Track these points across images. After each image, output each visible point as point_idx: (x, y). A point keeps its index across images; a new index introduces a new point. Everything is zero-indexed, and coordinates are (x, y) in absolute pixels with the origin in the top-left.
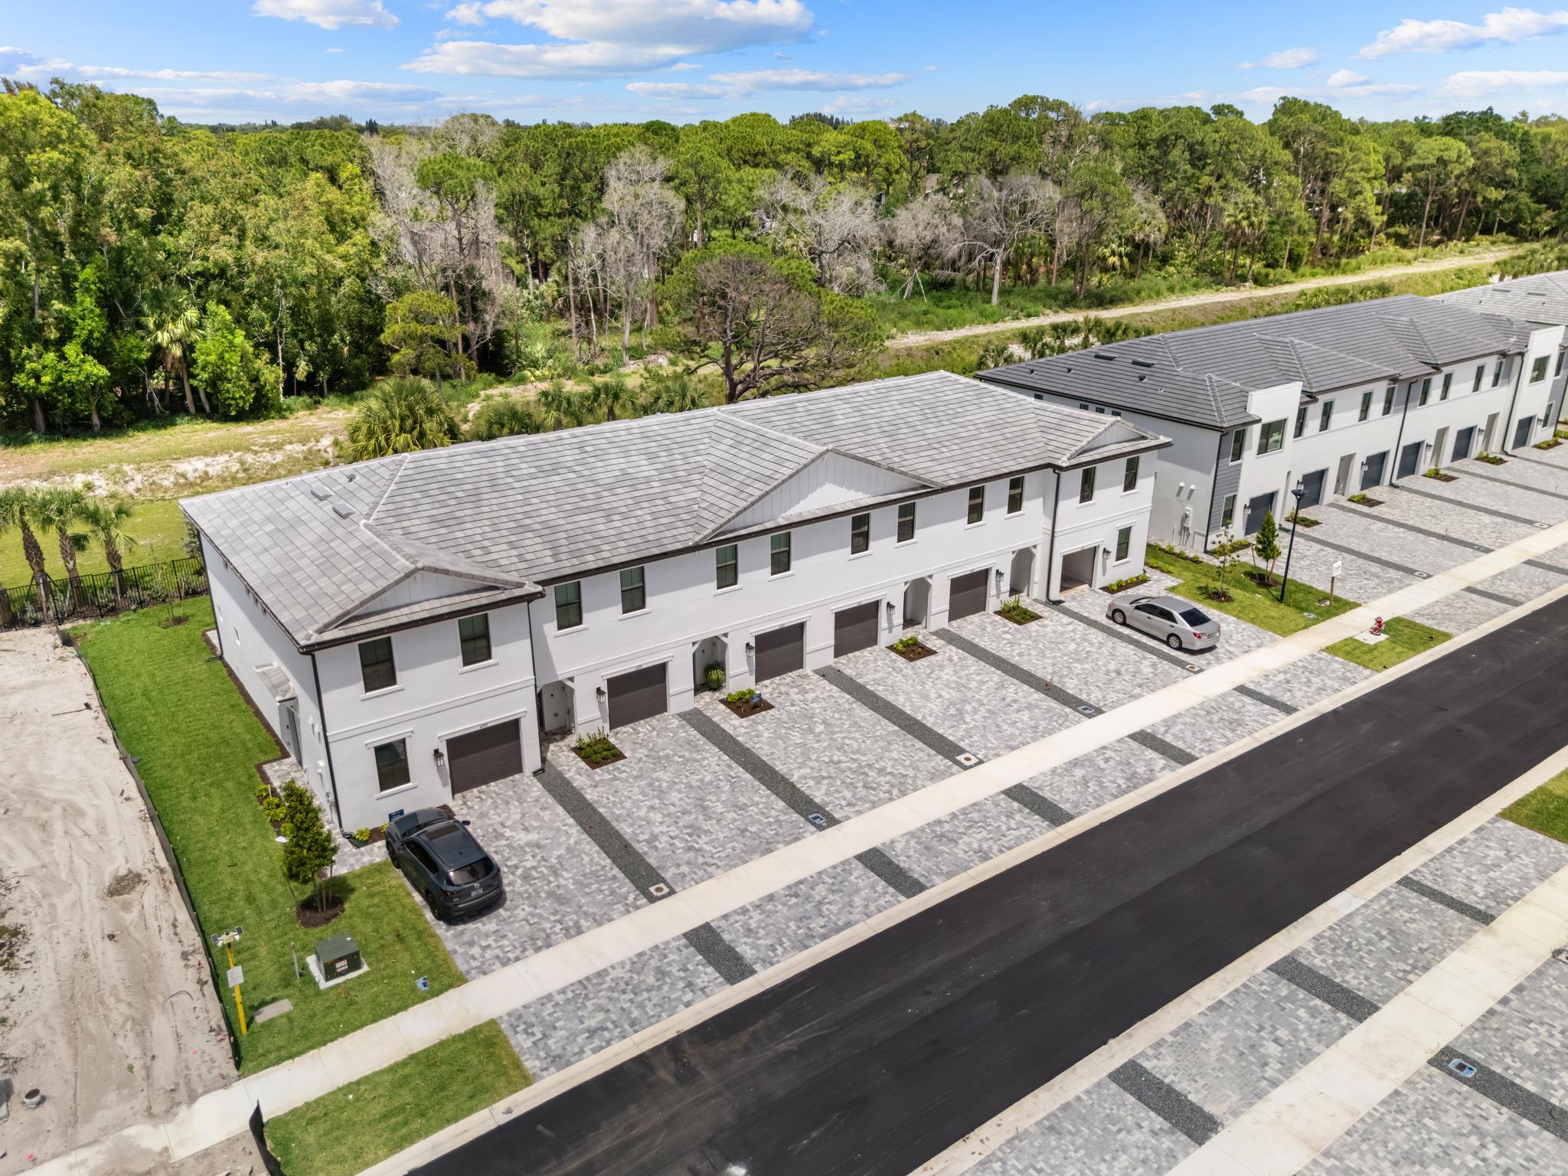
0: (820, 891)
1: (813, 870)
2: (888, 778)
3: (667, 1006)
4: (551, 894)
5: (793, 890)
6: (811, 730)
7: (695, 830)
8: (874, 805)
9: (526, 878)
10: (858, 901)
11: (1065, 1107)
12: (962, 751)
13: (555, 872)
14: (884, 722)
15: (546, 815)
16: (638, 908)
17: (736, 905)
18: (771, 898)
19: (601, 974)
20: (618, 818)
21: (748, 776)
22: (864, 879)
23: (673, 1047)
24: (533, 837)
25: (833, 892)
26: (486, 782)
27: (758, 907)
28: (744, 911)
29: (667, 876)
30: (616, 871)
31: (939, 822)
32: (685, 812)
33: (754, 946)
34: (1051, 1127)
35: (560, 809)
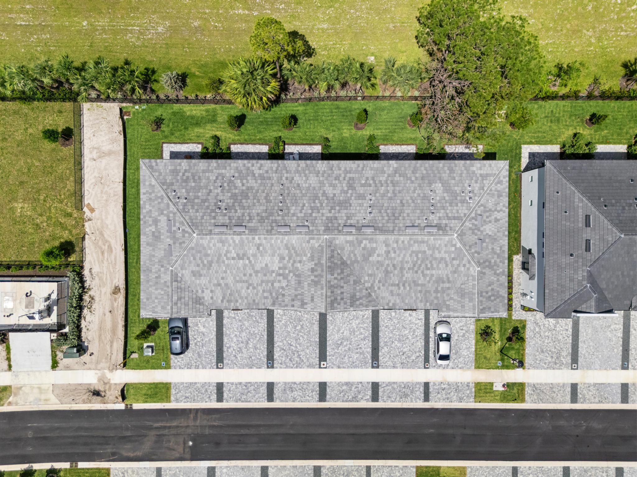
1: (255, 380)
4: (198, 353)
6: (295, 327)
7: (240, 350)
8: (287, 367)
9: (195, 344)
10: (257, 396)
13: (203, 346)
14: (318, 336)
16: (213, 368)
17: (232, 381)
20: (226, 334)
21: (266, 337)
22: (264, 390)
25: (254, 390)
27: (236, 384)
29: (225, 362)
30: (215, 354)
33: (228, 395)
35: (215, 323)
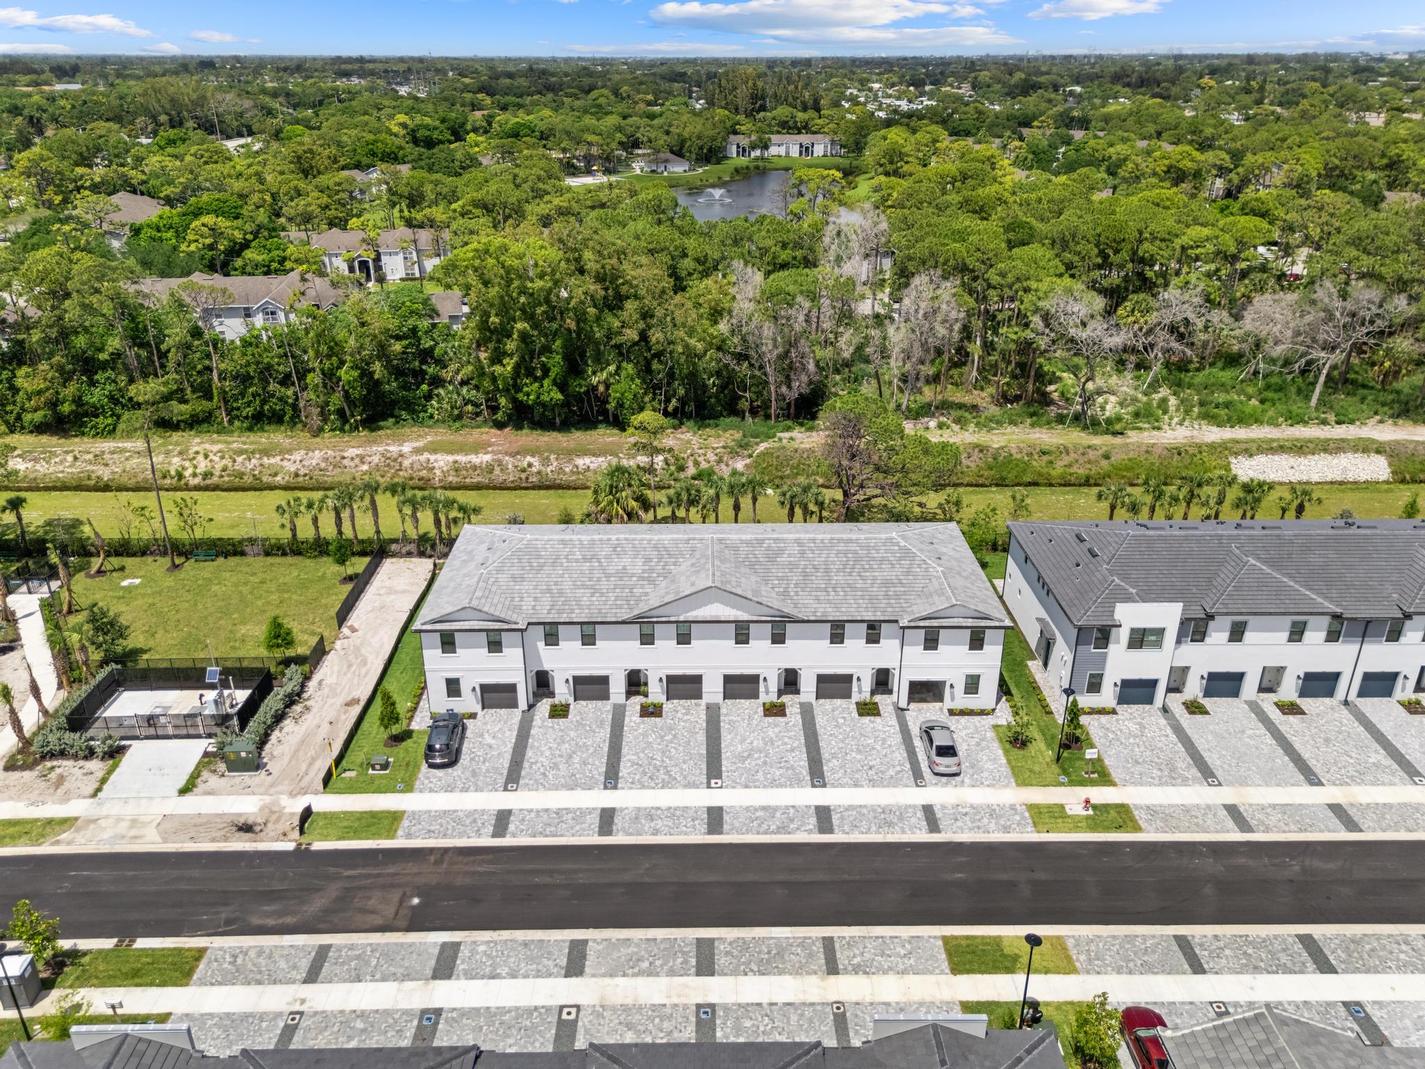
0: (570, 816)
1: (576, 806)
2: (666, 777)
3: (460, 836)
4: (474, 771)
5: (558, 812)
6: (662, 737)
7: (555, 766)
8: (643, 787)
9: (472, 759)
10: (577, 828)
11: (542, 941)
12: (720, 778)
13: (484, 762)
14: (704, 747)
15: (508, 733)
16: (496, 791)
17: (530, 807)
18: (547, 810)
19: (455, 811)
20: (533, 747)
21: (606, 749)
22: (592, 819)
23: (446, 850)
24: (493, 742)
25: (573, 819)
26: (501, 707)
27: (538, 811)
28: (531, 811)
29: (521, 782)
30: (505, 772)
31: (658, 808)
32: (561, 756)
33: (517, 827)
34: (526, 944)
35: (515, 733)
